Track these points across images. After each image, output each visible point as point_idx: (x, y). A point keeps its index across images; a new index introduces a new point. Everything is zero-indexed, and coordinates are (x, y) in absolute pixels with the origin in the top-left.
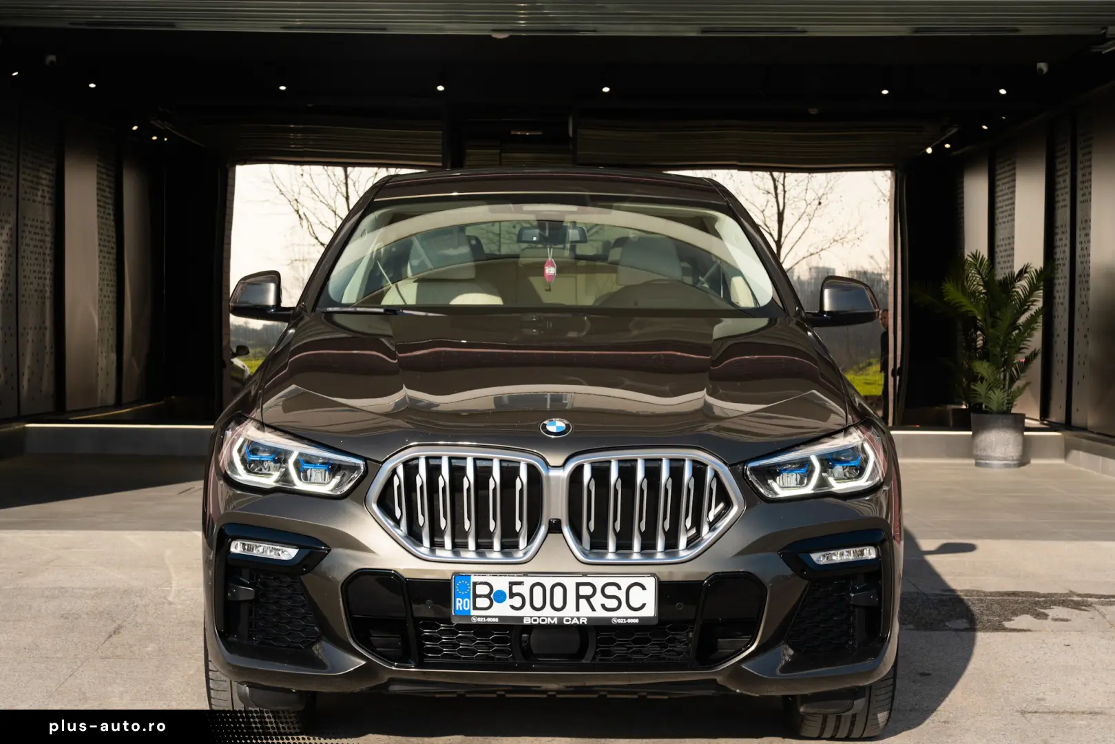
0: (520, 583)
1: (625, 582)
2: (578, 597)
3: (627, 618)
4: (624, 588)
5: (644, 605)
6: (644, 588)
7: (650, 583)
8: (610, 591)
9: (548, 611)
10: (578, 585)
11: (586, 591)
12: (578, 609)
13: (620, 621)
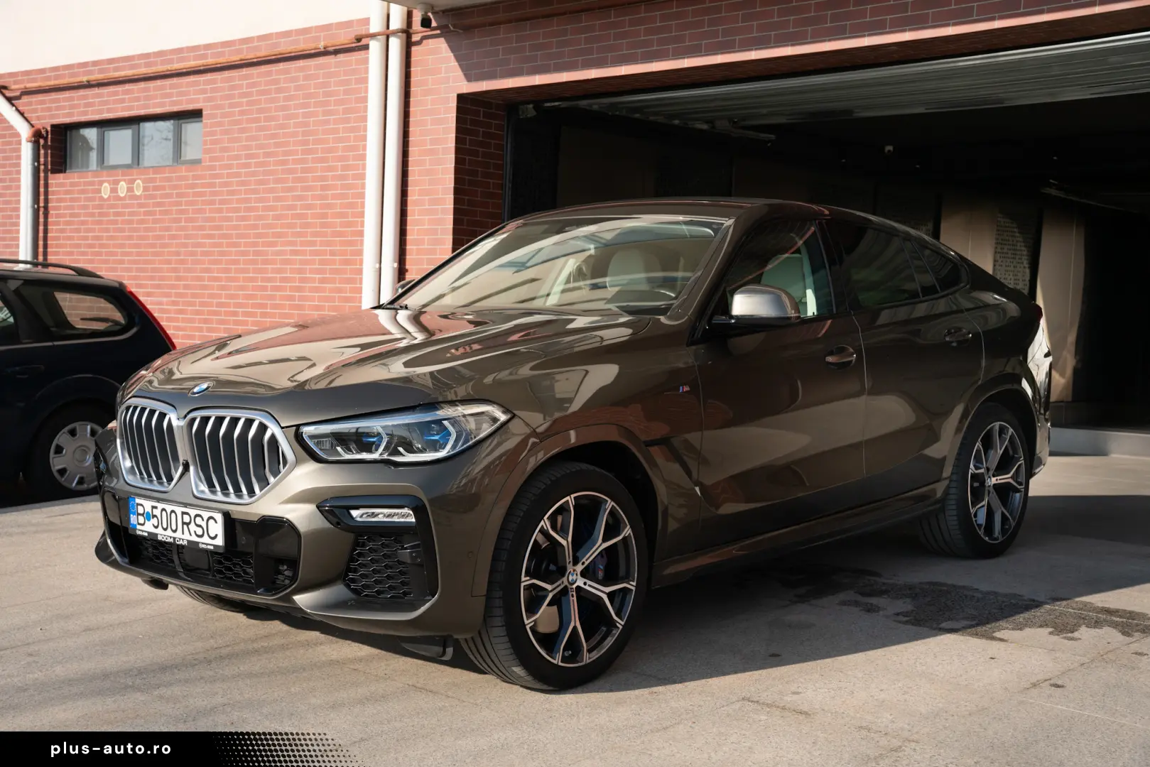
0: (156, 508)
1: (206, 515)
2: (184, 523)
3: (207, 544)
4: (205, 519)
5: (216, 535)
6: (216, 522)
7: (219, 517)
8: (199, 520)
9: (169, 532)
10: (183, 513)
11: (187, 519)
12: (183, 534)
13: (204, 546)
